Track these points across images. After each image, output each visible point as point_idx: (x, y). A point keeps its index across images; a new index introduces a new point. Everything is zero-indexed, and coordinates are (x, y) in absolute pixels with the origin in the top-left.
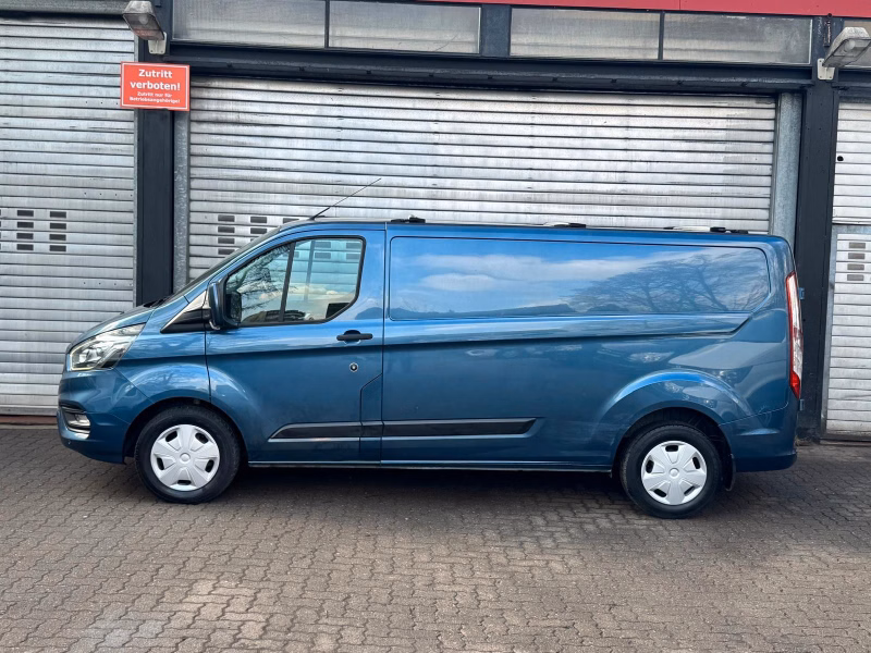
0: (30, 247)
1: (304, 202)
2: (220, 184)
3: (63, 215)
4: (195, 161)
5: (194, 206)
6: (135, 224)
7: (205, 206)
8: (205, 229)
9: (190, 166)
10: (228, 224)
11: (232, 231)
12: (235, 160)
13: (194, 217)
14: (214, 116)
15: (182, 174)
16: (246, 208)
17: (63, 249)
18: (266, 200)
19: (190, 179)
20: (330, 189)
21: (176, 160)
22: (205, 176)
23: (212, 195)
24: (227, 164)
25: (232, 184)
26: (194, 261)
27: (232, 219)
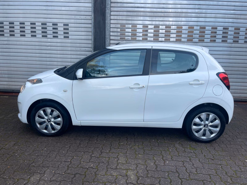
0: (57, 37)
1: (150, 19)
2: (121, 13)
3: (68, 25)
4: (113, 5)
5: (112, 22)
6: (93, 28)
7: (116, 21)
8: (115, 30)
9: (111, 7)
10: (123, 28)
11: (125, 31)
12: (126, 4)
13: (112, 26)
15: (108, 10)
16: (130, 22)
17: (68, 37)
18: (137, 19)
19: (111, 11)
20: (160, 14)
21: (106, 4)
22: (116, 10)
23: (118, 18)
24: (124, 5)
25: (125, 13)
26: (112, 42)
27: (125, 26)
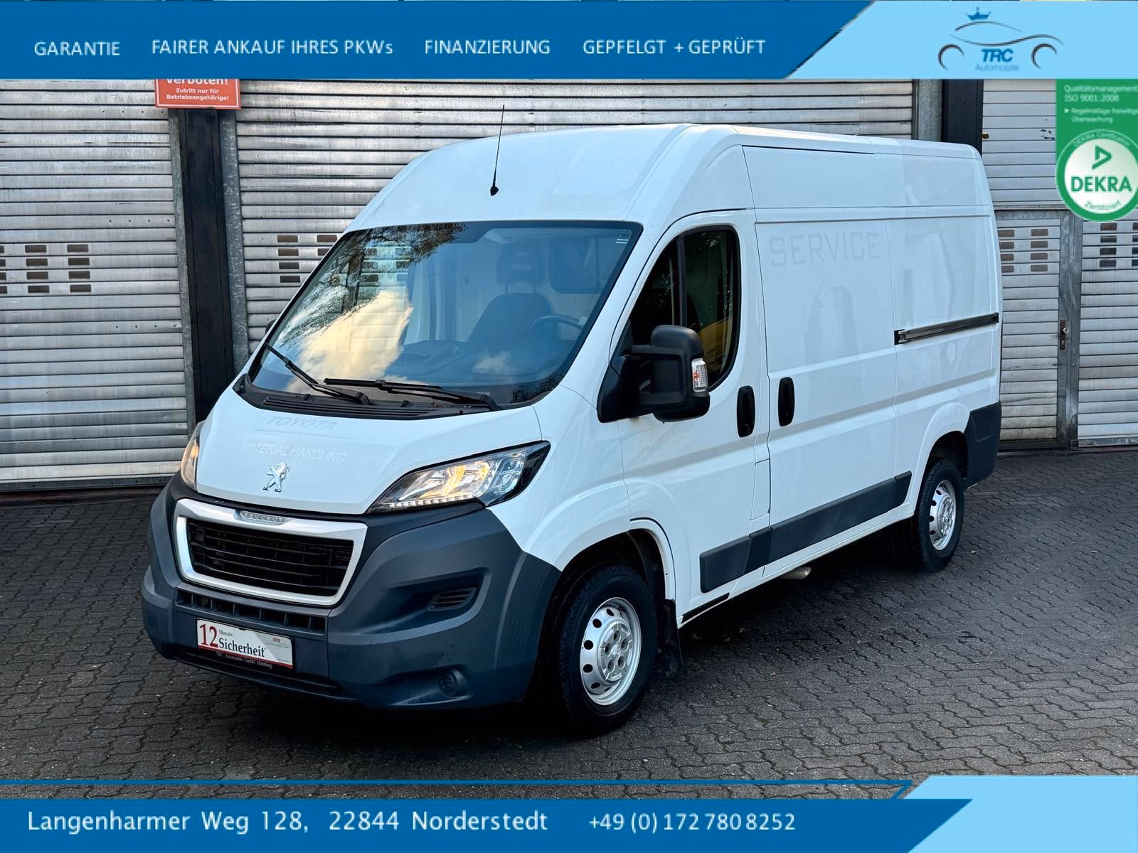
0: (45, 289)
2: (277, 197)
3: (84, 248)
4: (245, 170)
5: (248, 225)
7: (260, 225)
8: (262, 252)
9: (240, 178)
10: (289, 246)
11: (296, 253)
12: (293, 167)
13: (248, 239)
14: (264, 114)
15: (233, 187)
16: (312, 225)
17: (87, 289)
18: (334, 214)
19: (241, 192)
21: (225, 170)
22: (259, 188)
23: (269, 211)
24: (285, 172)
25: (292, 197)
26: (252, 293)
27: (295, 240)
